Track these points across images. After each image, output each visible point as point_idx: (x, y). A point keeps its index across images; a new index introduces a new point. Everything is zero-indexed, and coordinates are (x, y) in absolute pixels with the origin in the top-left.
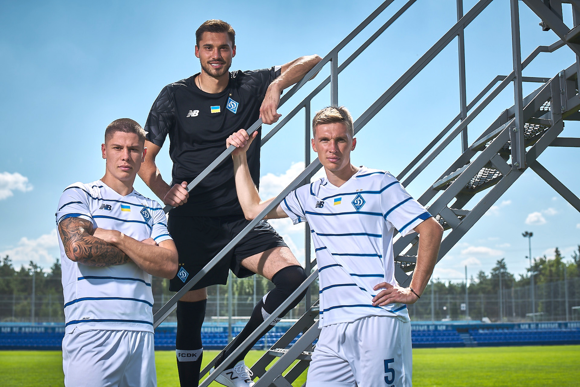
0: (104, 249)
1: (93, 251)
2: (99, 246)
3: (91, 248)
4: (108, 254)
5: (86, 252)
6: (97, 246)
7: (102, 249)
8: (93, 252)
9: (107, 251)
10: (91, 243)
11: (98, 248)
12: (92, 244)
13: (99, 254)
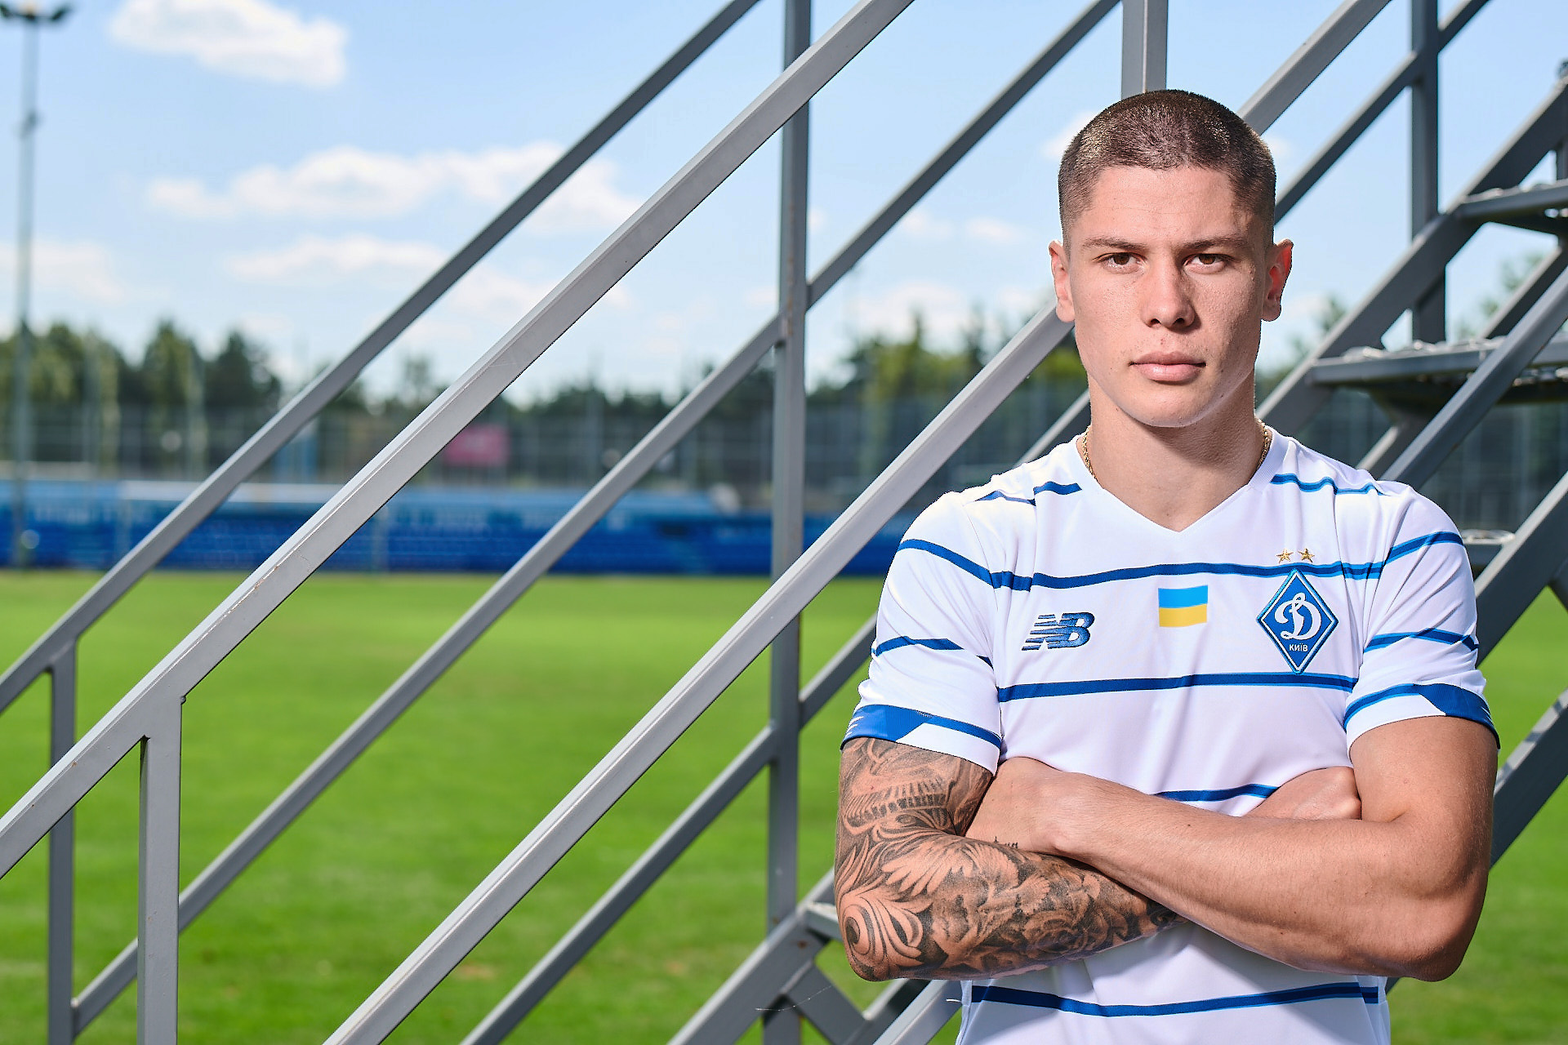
0: (1003, 907)
1: (942, 930)
2: (969, 898)
3: (925, 915)
4: (1031, 925)
5: (906, 944)
6: (960, 899)
7: (987, 911)
8: (943, 934)
9: (1019, 917)
10: (925, 890)
11: (964, 912)
12: (929, 897)
13: (978, 937)
